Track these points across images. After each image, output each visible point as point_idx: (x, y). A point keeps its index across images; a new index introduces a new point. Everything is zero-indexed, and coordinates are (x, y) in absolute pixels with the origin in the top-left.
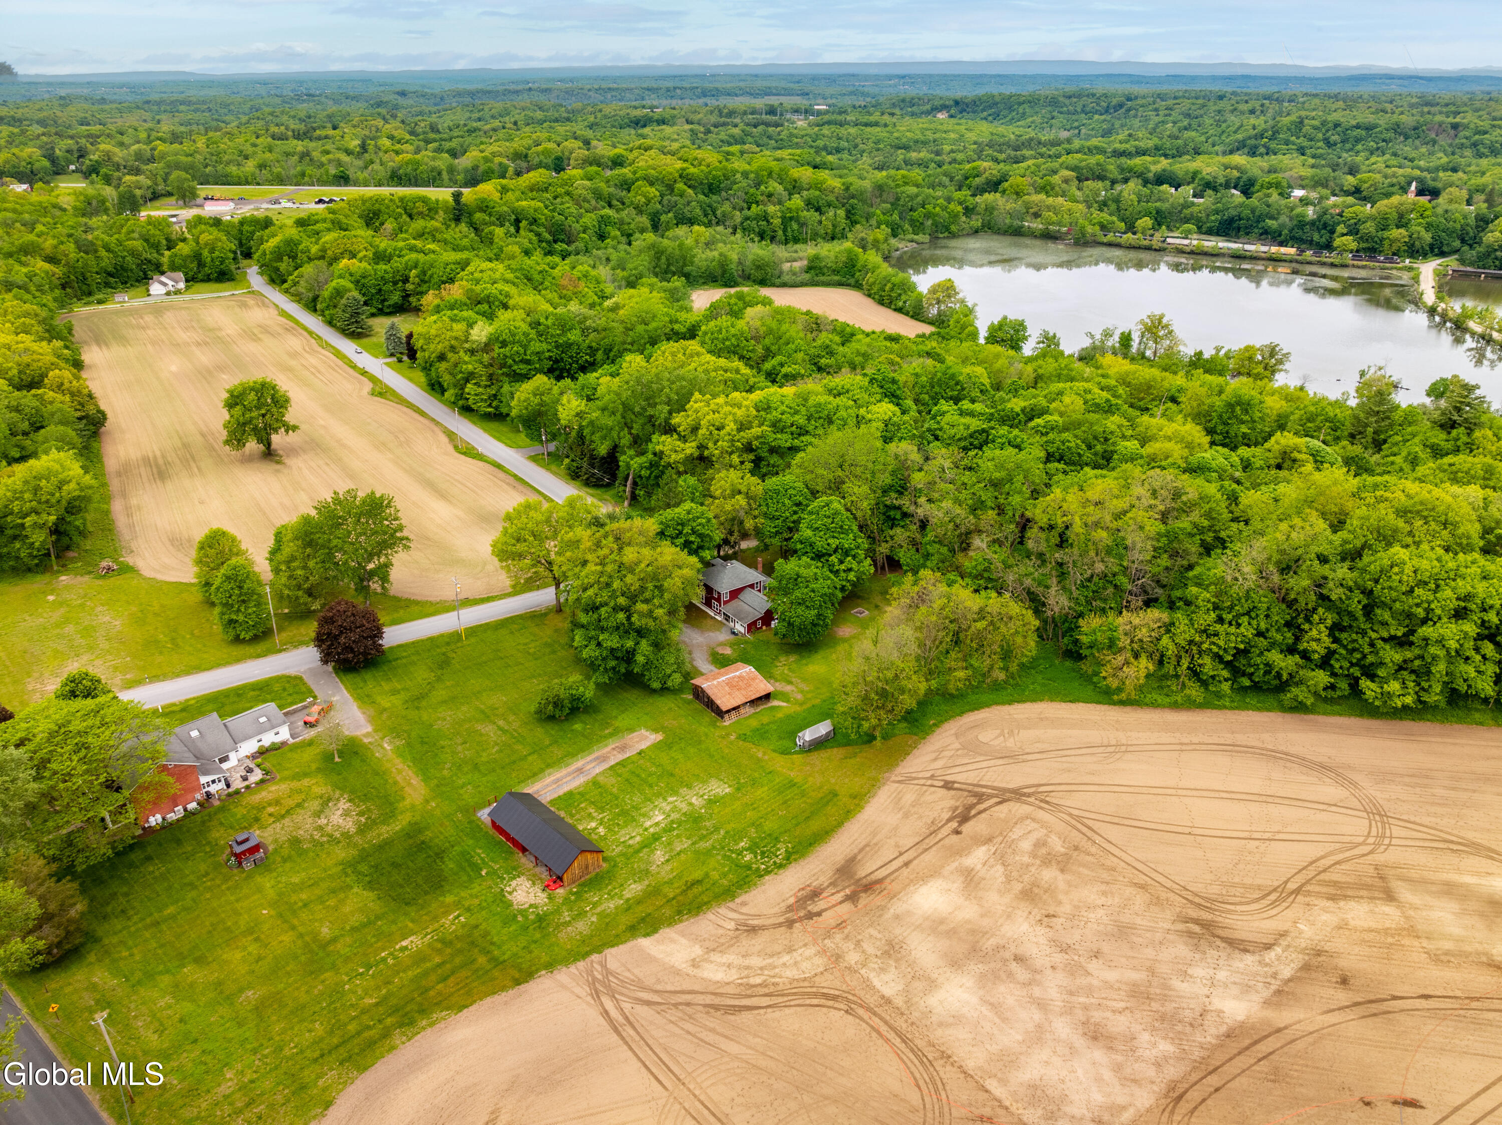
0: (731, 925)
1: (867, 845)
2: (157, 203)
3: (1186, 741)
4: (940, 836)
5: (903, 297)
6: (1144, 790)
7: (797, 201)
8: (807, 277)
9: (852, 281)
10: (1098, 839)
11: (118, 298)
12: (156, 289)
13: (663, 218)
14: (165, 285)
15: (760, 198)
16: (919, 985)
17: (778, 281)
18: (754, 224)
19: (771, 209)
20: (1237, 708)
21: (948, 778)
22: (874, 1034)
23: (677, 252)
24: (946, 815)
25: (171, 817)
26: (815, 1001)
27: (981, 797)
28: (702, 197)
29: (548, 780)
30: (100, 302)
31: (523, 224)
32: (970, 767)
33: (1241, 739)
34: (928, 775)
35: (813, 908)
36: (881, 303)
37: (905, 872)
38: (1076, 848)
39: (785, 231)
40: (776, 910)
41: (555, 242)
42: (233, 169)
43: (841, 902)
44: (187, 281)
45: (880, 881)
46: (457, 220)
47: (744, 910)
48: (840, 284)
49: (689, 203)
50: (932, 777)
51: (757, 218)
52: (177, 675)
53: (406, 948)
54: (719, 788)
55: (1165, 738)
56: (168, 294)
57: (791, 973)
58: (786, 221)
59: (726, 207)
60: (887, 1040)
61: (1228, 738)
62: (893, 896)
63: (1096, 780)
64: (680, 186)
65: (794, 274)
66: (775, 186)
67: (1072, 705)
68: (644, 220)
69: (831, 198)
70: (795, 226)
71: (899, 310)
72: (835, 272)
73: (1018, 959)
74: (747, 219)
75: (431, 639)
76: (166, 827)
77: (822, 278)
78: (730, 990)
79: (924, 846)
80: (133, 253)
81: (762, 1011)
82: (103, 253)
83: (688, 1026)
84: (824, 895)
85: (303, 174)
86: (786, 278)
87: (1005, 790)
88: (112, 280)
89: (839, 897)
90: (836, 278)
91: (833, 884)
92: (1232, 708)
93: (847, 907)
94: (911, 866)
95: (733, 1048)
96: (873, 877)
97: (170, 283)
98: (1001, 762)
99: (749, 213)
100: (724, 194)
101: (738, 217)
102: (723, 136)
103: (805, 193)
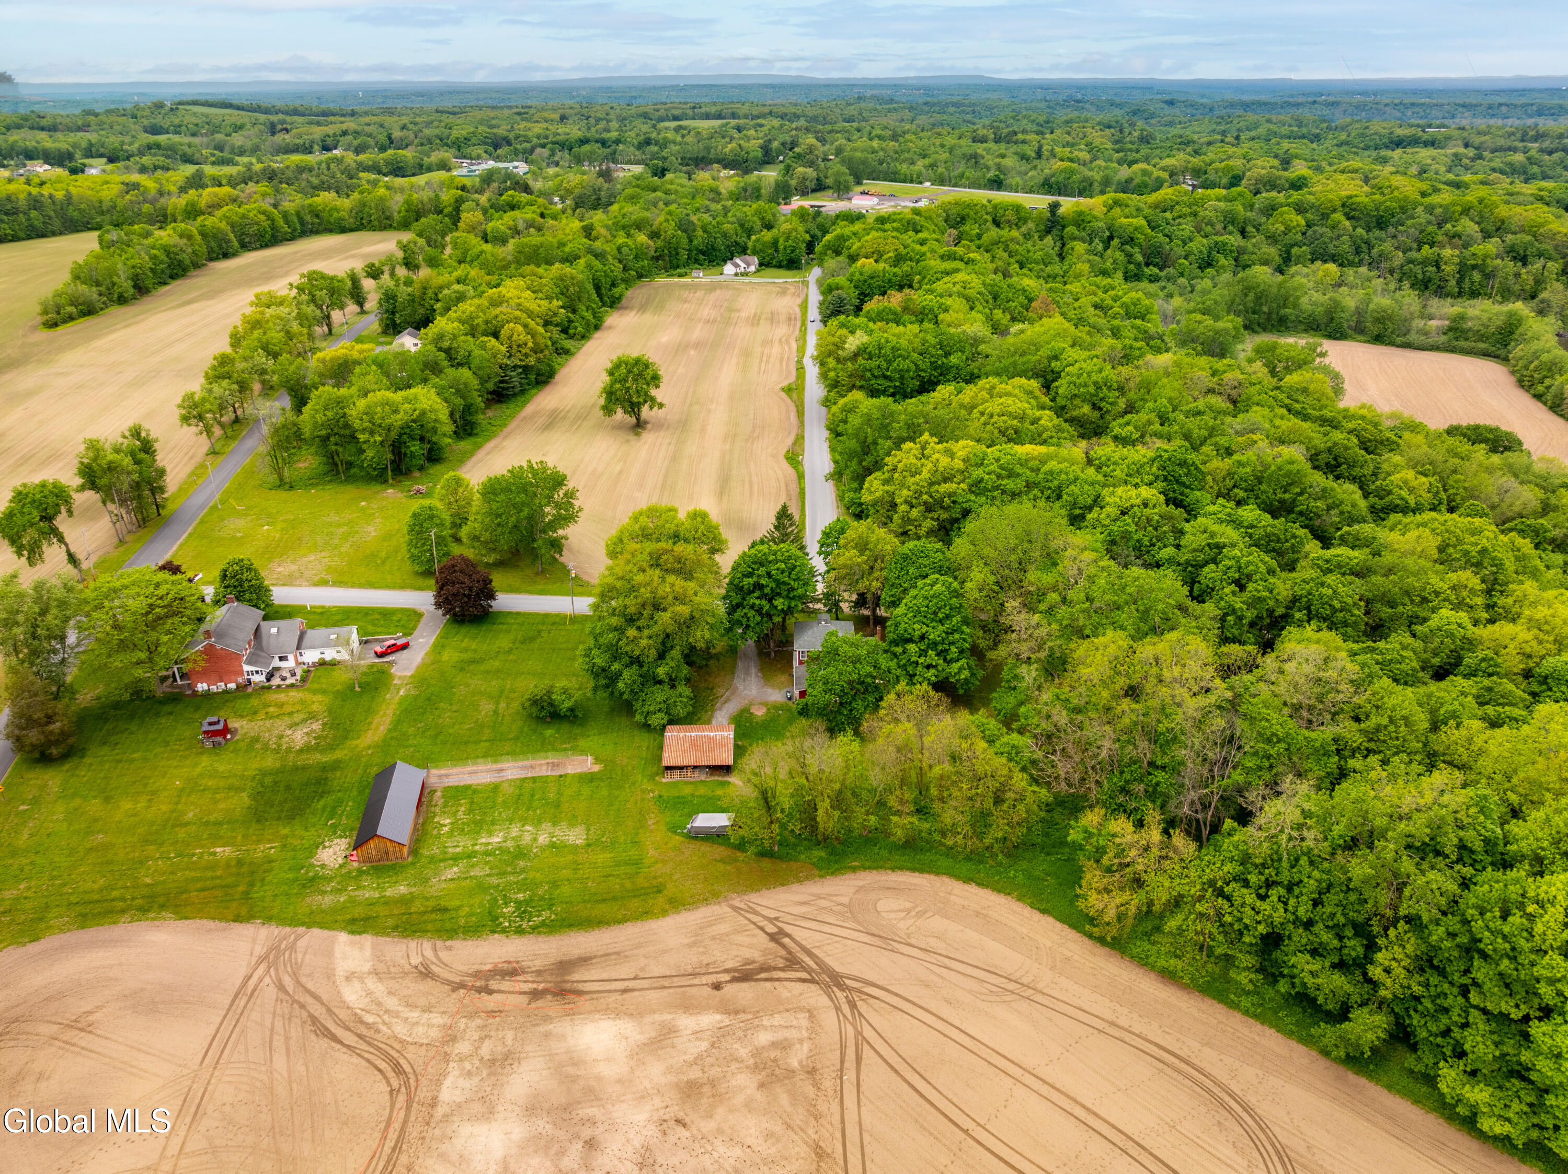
0: (415, 960)
1: (618, 953)
2: (818, 194)
3: (1123, 1022)
4: (696, 981)
5: (1547, 382)
6: (985, 1053)
7: (1492, 246)
8: (1443, 339)
9: (1502, 352)
10: (850, 1076)
11: (695, 273)
12: (729, 269)
13: (1295, 250)
14: (737, 266)
15: (1440, 238)
16: (477, 1107)
17: (1399, 340)
18: (1418, 269)
19: (1447, 252)
20: (1255, 1016)
21: (788, 929)
22: (382, 1125)
23: (1275, 290)
24: (730, 965)
25: (214, 688)
26: (383, 1065)
27: (792, 962)
28: (1360, 231)
29: (469, 769)
30: (680, 276)
31: (1116, 242)
32: (827, 929)
33: (1208, 1059)
34: (773, 914)
35: (493, 985)
36: (1521, 383)
37: (617, 996)
38: (812, 1072)
39: (1459, 282)
40: (465, 968)
41: (1147, 265)
42: (904, 168)
43: (525, 993)
44: (761, 265)
45: (579, 993)
46: (1048, 231)
47: (443, 955)
48: (1486, 354)
49: (1339, 236)
50: (771, 920)
51: (1424, 263)
52: (353, 586)
53: (214, 854)
54: (575, 836)
55: (1102, 1006)
56: (736, 274)
57: (400, 1030)
58: (1463, 270)
59: (1388, 246)
60: (384, 1138)
61: (1190, 1047)
62: (571, 1014)
63: (945, 1012)
64: (1338, 216)
65: (1426, 334)
66: (1468, 226)
67: (1037, 915)
68: (1272, 252)
69: (1547, 246)
70: (1477, 276)
71: (1538, 397)
72: (1482, 338)
73: (591, 1144)
74: (1411, 261)
75: (546, 615)
76: (207, 695)
77: (1462, 343)
78: (343, 1014)
79: (666, 983)
80: (725, 235)
81: (338, 1046)
82: (700, 233)
83: (279, 1024)
84: (519, 978)
85: (962, 176)
86: (1413, 337)
87: (824, 968)
88: (701, 257)
89: (527, 987)
90: (1482, 345)
91: (539, 973)
92: (1246, 1012)
93: (524, 999)
94: (626, 996)
95: (280, 1062)
96: (581, 986)
97: (743, 265)
98: (867, 938)
99: (1414, 255)
100: (1391, 230)
101: (1399, 258)
102: (1497, 163)
103: (1509, 238)
